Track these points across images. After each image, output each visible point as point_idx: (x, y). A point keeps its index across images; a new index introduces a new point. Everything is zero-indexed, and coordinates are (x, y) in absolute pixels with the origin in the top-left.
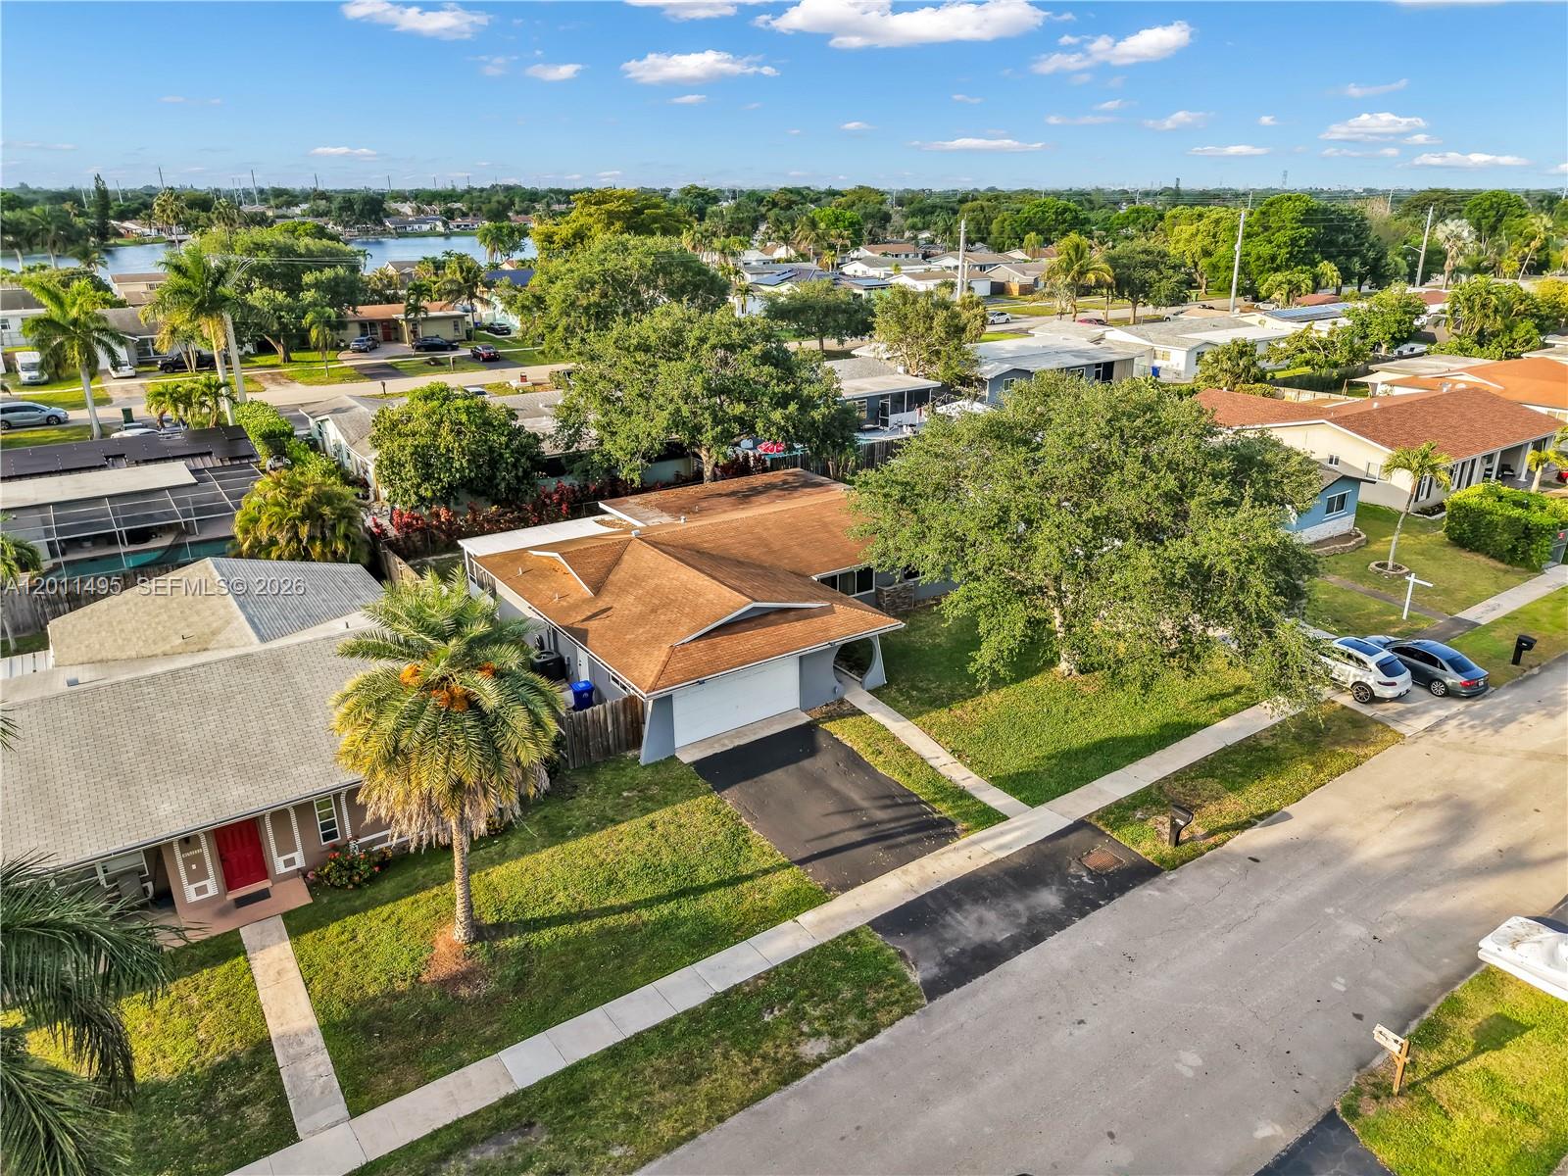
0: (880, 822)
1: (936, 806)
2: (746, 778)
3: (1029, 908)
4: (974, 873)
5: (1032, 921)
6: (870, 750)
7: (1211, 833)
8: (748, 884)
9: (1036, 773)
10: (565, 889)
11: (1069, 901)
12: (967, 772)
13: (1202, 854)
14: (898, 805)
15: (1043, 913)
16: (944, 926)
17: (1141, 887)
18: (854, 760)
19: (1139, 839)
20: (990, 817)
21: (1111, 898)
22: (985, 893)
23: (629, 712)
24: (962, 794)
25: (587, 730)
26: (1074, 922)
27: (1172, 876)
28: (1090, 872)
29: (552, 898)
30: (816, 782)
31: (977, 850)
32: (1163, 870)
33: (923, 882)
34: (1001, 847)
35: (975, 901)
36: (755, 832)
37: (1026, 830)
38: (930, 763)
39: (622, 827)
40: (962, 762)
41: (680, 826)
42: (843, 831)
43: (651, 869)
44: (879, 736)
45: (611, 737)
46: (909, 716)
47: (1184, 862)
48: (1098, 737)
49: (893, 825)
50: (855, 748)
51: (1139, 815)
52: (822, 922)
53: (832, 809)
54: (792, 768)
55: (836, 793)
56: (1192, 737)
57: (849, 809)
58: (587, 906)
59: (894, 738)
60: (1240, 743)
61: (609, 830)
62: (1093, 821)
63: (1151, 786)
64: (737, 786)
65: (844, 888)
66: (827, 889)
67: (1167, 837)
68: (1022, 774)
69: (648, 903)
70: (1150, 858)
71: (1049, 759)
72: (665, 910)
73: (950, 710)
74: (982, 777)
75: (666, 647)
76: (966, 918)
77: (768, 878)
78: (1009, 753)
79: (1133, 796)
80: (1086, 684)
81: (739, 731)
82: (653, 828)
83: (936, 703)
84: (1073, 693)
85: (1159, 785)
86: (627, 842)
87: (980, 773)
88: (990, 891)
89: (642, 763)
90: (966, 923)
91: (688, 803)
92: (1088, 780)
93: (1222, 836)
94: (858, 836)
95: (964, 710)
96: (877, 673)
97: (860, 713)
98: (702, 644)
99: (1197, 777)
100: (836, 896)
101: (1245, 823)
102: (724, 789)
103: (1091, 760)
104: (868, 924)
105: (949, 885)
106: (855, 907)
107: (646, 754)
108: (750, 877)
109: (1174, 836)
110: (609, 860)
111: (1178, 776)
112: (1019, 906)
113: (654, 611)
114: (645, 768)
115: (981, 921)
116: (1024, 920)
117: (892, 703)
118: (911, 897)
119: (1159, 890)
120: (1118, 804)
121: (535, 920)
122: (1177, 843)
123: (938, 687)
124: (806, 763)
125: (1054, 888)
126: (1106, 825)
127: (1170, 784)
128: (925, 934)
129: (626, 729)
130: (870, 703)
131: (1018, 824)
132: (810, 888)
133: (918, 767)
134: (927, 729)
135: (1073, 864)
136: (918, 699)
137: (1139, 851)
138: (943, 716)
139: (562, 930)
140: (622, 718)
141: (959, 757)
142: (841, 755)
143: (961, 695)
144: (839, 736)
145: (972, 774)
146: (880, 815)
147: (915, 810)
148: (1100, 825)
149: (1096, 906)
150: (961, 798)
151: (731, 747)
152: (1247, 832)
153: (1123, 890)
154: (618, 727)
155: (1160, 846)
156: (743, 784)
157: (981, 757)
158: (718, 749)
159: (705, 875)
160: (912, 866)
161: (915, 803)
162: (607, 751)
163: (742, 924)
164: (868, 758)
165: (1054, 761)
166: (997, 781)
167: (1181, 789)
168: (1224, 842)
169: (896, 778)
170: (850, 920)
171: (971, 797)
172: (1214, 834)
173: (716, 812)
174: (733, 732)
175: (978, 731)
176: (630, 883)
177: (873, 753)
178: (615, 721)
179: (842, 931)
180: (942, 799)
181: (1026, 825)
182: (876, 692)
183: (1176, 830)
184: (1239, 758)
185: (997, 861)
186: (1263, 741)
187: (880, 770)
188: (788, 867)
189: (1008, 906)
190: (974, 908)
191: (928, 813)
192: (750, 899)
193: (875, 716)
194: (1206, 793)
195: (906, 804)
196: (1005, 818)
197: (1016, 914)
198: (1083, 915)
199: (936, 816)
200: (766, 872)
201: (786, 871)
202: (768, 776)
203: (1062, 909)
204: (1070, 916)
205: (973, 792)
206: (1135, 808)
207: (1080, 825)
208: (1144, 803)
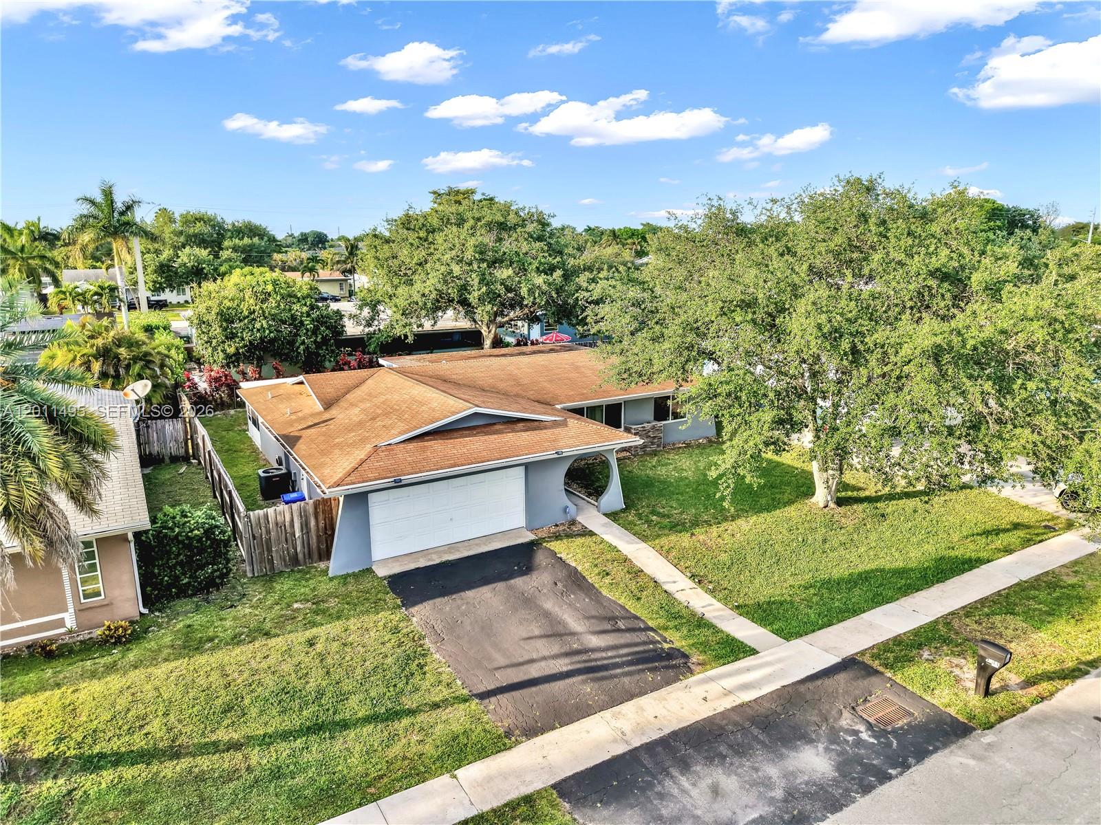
0: (593, 650)
1: (666, 634)
2: (443, 595)
3: (787, 775)
4: (709, 720)
5: (790, 795)
6: (596, 570)
7: (1029, 682)
8: (406, 721)
9: (792, 603)
10: (166, 714)
11: (844, 765)
12: (708, 599)
13: (1024, 709)
14: (619, 630)
15: (807, 783)
16: (661, 796)
17: (947, 751)
18: (576, 580)
19: (932, 685)
20: (734, 650)
21: (906, 767)
22: (723, 749)
23: (321, 517)
24: (700, 623)
25: (268, 532)
26: (853, 801)
27: (989, 737)
28: (870, 726)
29: (142, 727)
30: (528, 602)
31: (714, 689)
32: (975, 729)
33: (640, 729)
34: (746, 687)
35: (709, 760)
36: (437, 656)
37: (780, 666)
38: (666, 587)
39: (272, 642)
40: (702, 588)
41: (345, 645)
42: (544, 658)
43: (286, 695)
44: (609, 557)
45: (299, 543)
46: (644, 538)
47: (1002, 719)
48: (861, 568)
49: (610, 654)
50: (579, 568)
51: (926, 654)
52: (489, 779)
53: (537, 632)
54: (500, 586)
55: (547, 615)
56: (975, 571)
57: (557, 632)
58: (183, 740)
59: (626, 560)
60: (1038, 578)
61: (257, 644)
62: (867, 659)
63: (936, 622)
64: (431, 602)
65: (532, 732)
66: (508, 734)
67: (972, 685)
68: (774, 603)
69: (266, 741)
70: (952, 711)
71: (806, 588)
72: (283, 749)
73: (693, 534)
74: (726, 605)
75: (369, 447)
76: (694, 785)
77: (434, 714)
78: (759, 580)
79: (916, 632)
80: (845, 516)
81: (451, 547)
82: (311, 645)
83: (677, 527)
84: (831, 524)
85: (947, 620)
86: (271, 661)
87: (725, 601)
88: (731, 747)
89: (330, 575)
90: (694, 792)
91: (366, 618)
92: (856, 611)
93: (1045, 687)
94: (563, 665)
95: (708, 536)
96: (614, 496)
97: (591, 534)
98: (411, 446)
99: (994, 614)
100: (518, 743)
101: (1074, 670)
102: (414, 604)
103: (857, 591)
104: (554, 786)
105: (675, 734)
106: (540, 760)
107: (337, 564)
108: (412, 712)
109: (982, 682)
110: (239, 681)
111: (968, 611)
112: (772, 771)
113: (373, 419)
114: (331, 579)
115: (715, 791)
116: (778, 793)
117: (629, 526)
118: (620, 749)
119: (974, 757)
120: (897, 640)
121: (102, 756)
122: (987, 693)
123: (682, 513)
124: (518, 582)
125: (821, 747)
126: (886, 666)
127: (960, 619)
128: (632, 807)
129: (318, 537)
130: (605, 525)
131: (768, 659)
132: (485, 730)
133: (650, 591)
134: (665, 553)
135: (846, 714)
136: (658, 523)
137: (934, 702)
138: (684, 540)
139: (128, 772)
140: (313, 523)
141: (700, 582)
142: (561, 574)
143: (706, 521)
144: (563, 556)
145: (714, 601)
146: (595, 641)
147: (642, 637)
148: (876, 664)
149: (885, 778)
150: (699, 627)
151: (437, 561)
152: (1080, 683)
153: (921, 755)
154: (308, 532)
155: (963, 695)
156: (438, 601)
157: (725, 584)
158: (422, 563)
159: (355, 707)
160: (628, 708)
161: (640, 630)
162: (295, 561)
163: (381, 777)
164: (592, 578)
165: (812, 591)
166: (742, 610)
167: (975, 626)
168: (1052, 694)
169: (622, 601)
170: (528, 779)
171: (710, 626)
172: (1035, 683)
173: (396, 630)
174: (446, 548)
175: (724, 557)
176: (254, 712)
177: (599, 574)
178: (305, 526)
179: (514, 795)
180: (676, 627)
181: (780, 661)
182: (613, 516)
183: (986, 673)
184: (1042, 595)
185: (742, 705)
186: (1065, 578)
187: (605, 592)
188: (466, 701)
189: (757, 770)
190: (707, 770)
191: (654, 642)
192: (404, 741)
193: (607, 538)
194: (1010, 632)
195: (629, 630)
196: (754, 652)
197: (767, 783)
198: (866, 789)
199: (666, 646)
200: (436, 706)
201: (462, 706)
202: (470, 594)
203: (834, 780)
204: (847, 790)
205: (715, 622)
206: (920, 647)
207: (848, 664)
208: (929, 641)
